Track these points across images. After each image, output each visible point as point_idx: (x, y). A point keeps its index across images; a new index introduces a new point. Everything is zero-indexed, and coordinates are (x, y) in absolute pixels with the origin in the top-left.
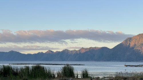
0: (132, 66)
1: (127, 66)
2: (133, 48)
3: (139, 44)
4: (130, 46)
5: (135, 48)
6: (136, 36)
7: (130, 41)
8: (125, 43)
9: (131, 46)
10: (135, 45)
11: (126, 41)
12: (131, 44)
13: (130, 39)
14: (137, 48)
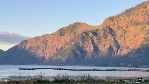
0: (26, 69)
1: (21, 69)
2: (28, 51)
3: (35, 47)
4: (25, 49)
5: (30, 51)
6: (32, 39)
7: (26, 44)
8: (21, 45)
9: (27, 48)
10: (31, 47)
11: (22, 43)
12: (26, 46)
13: (26, 41)
14: (33, 51)
